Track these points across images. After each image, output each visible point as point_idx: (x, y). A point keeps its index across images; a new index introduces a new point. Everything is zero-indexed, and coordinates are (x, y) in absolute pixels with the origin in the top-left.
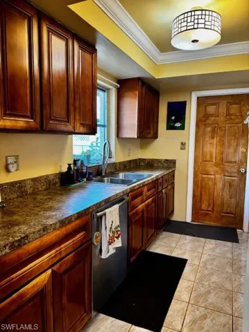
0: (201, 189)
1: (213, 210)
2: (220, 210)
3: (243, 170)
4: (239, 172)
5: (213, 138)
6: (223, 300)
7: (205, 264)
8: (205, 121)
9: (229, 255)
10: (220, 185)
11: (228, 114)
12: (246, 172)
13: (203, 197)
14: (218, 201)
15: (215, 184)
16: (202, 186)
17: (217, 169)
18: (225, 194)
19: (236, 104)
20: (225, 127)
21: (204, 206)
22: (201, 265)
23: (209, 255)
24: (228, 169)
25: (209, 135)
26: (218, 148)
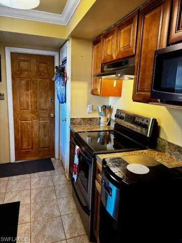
0: (21, 133)
1: (32, 147)
2: (37, 146)
3: (52, 115)
4: (50, 116)
5: (28, 90)
6: (57, 228)
7: (35, 200)
8: (19, 75)
9: (51, 184)
10: (36, 128)
11: (38, 71)
12: (54, 116)
13: (24, 139)
14: (36, 141)
15: (32, 127)
16: (21, 130)
17: (33, 115)
18: (40, 134)
19: (44, 63)
20: (37, 81)
21: (25, 146)
22: (33, 202)
23: (37, 189)
24: (42, 115)
25: (24, 87)
26: (33, 98)
